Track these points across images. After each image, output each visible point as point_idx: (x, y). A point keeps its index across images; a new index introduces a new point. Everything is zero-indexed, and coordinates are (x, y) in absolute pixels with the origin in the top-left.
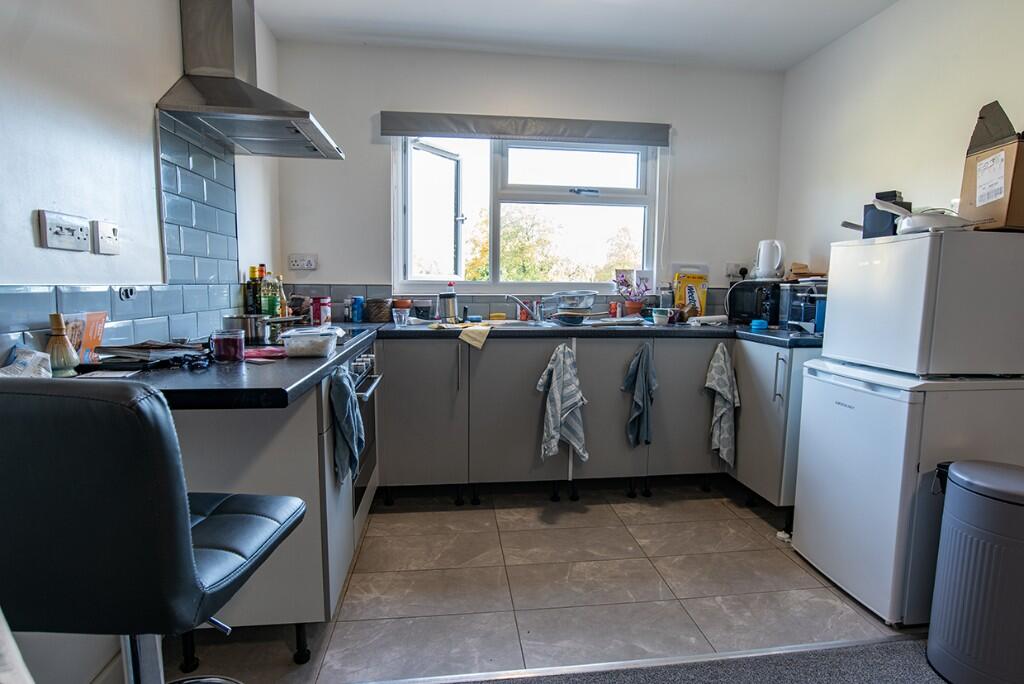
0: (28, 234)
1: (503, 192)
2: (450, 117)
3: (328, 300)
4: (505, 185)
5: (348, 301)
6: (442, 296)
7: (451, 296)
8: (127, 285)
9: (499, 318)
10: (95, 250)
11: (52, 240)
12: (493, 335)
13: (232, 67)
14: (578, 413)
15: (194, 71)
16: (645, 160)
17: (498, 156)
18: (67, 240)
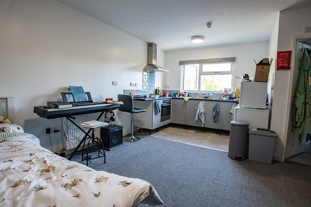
0: (130, 85)
1: (201, 73)
2: (190, 61)
3: (168, 93)
4: (201, 72)
5: (173, 93)
6: (185, 93)
7: (186, 93)
8: (138, 89)
9: (198, 97)
10: (135, 86)
11: (131, 85)
12: (190, 99)
13: (152, 62)
14: (203, 114)
15: (148, 63)
16: (232, 65)
17: (200, 67)
18: (133, 85)
